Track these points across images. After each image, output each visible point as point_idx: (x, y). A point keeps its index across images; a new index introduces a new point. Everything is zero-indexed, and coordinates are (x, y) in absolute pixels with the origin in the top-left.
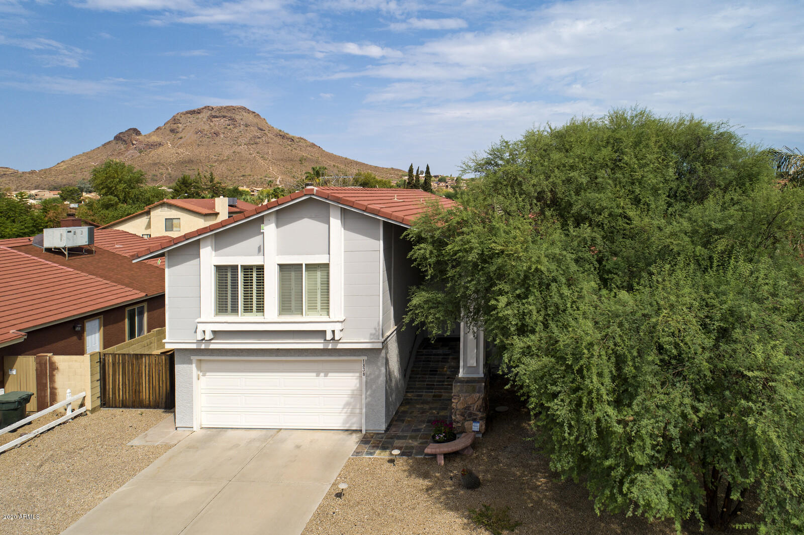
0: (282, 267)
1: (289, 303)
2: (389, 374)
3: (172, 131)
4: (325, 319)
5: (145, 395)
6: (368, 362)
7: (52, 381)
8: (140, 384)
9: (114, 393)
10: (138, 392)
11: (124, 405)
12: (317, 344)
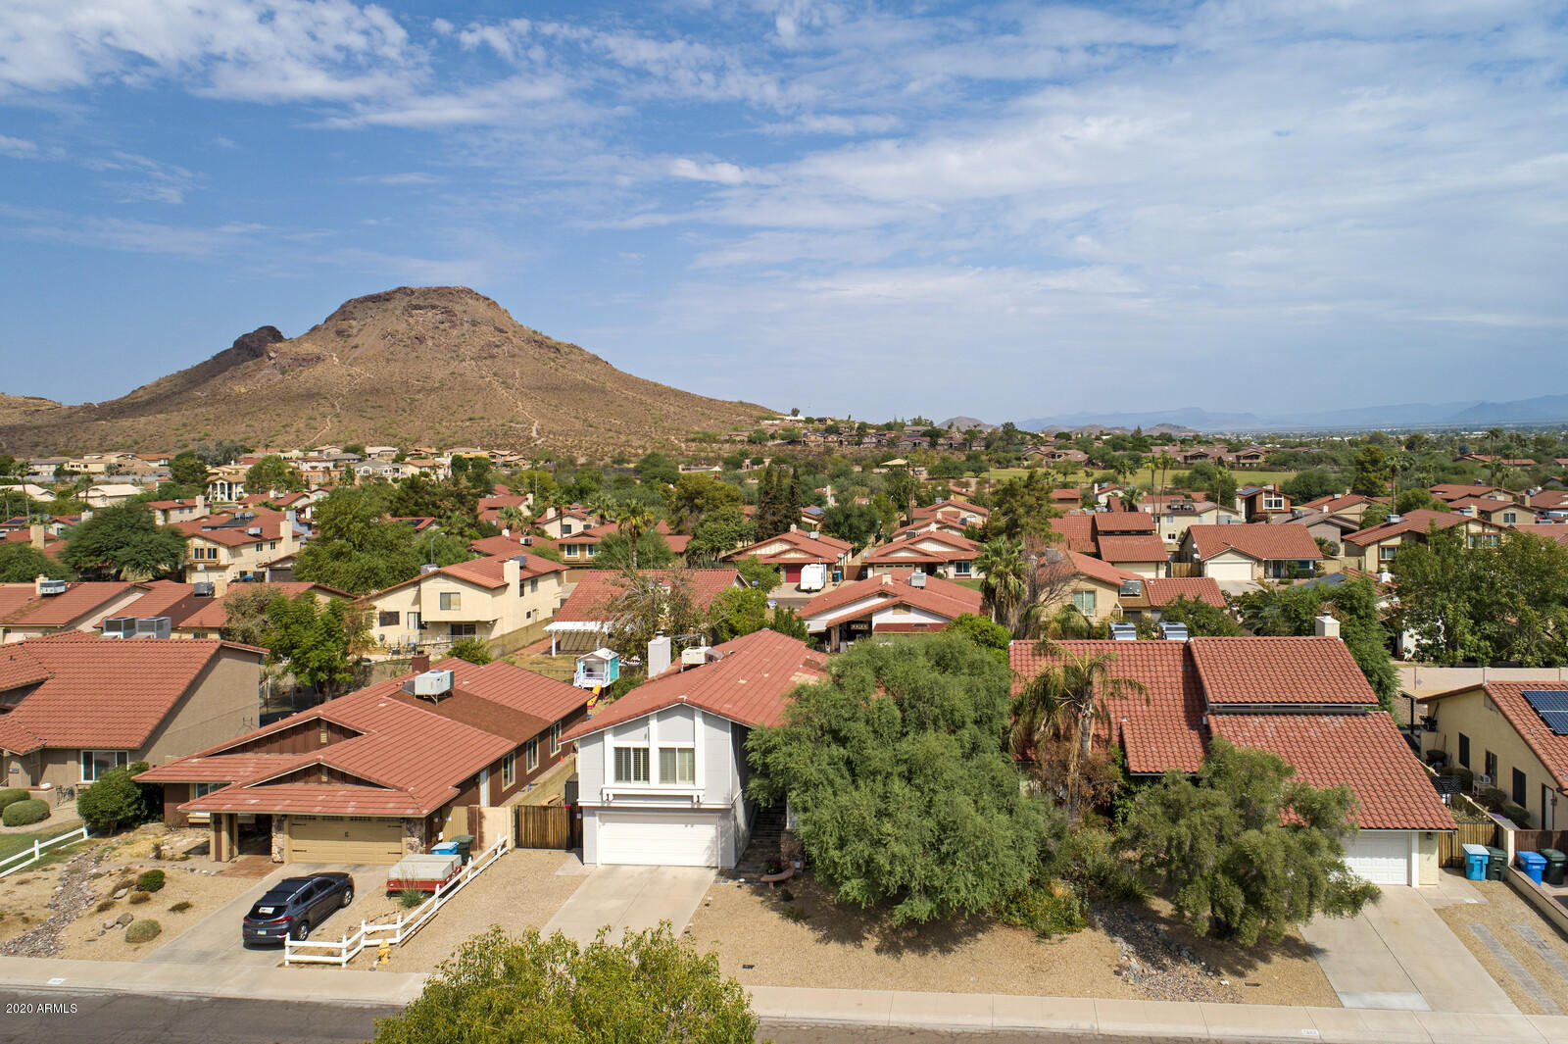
0: (661, 749)
1: (667, 775)
2: (737, 827)
3: (340, 333)
4: (692, 787)
5: (550, 838)
6: (722, 818)
7: (481, 826)
8: (546, 830)
9: (526, 837)
10: (544, 836)
11: (534, 847)
12: (687, 805)
